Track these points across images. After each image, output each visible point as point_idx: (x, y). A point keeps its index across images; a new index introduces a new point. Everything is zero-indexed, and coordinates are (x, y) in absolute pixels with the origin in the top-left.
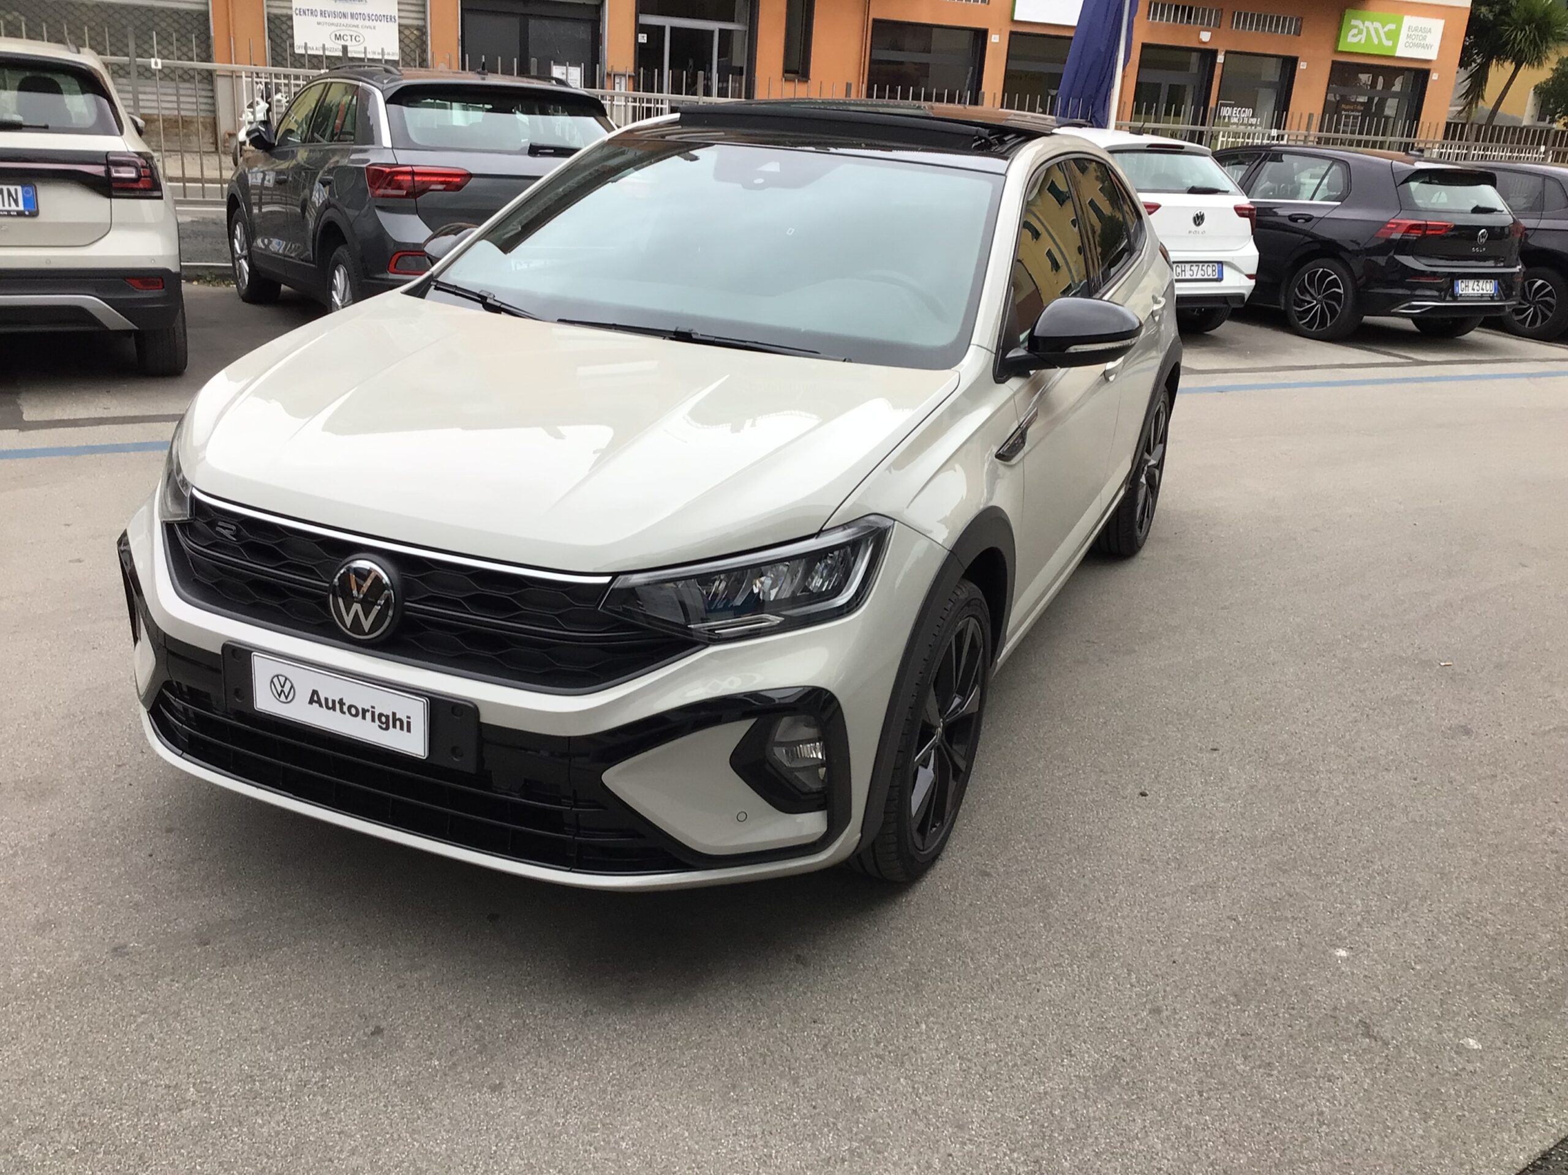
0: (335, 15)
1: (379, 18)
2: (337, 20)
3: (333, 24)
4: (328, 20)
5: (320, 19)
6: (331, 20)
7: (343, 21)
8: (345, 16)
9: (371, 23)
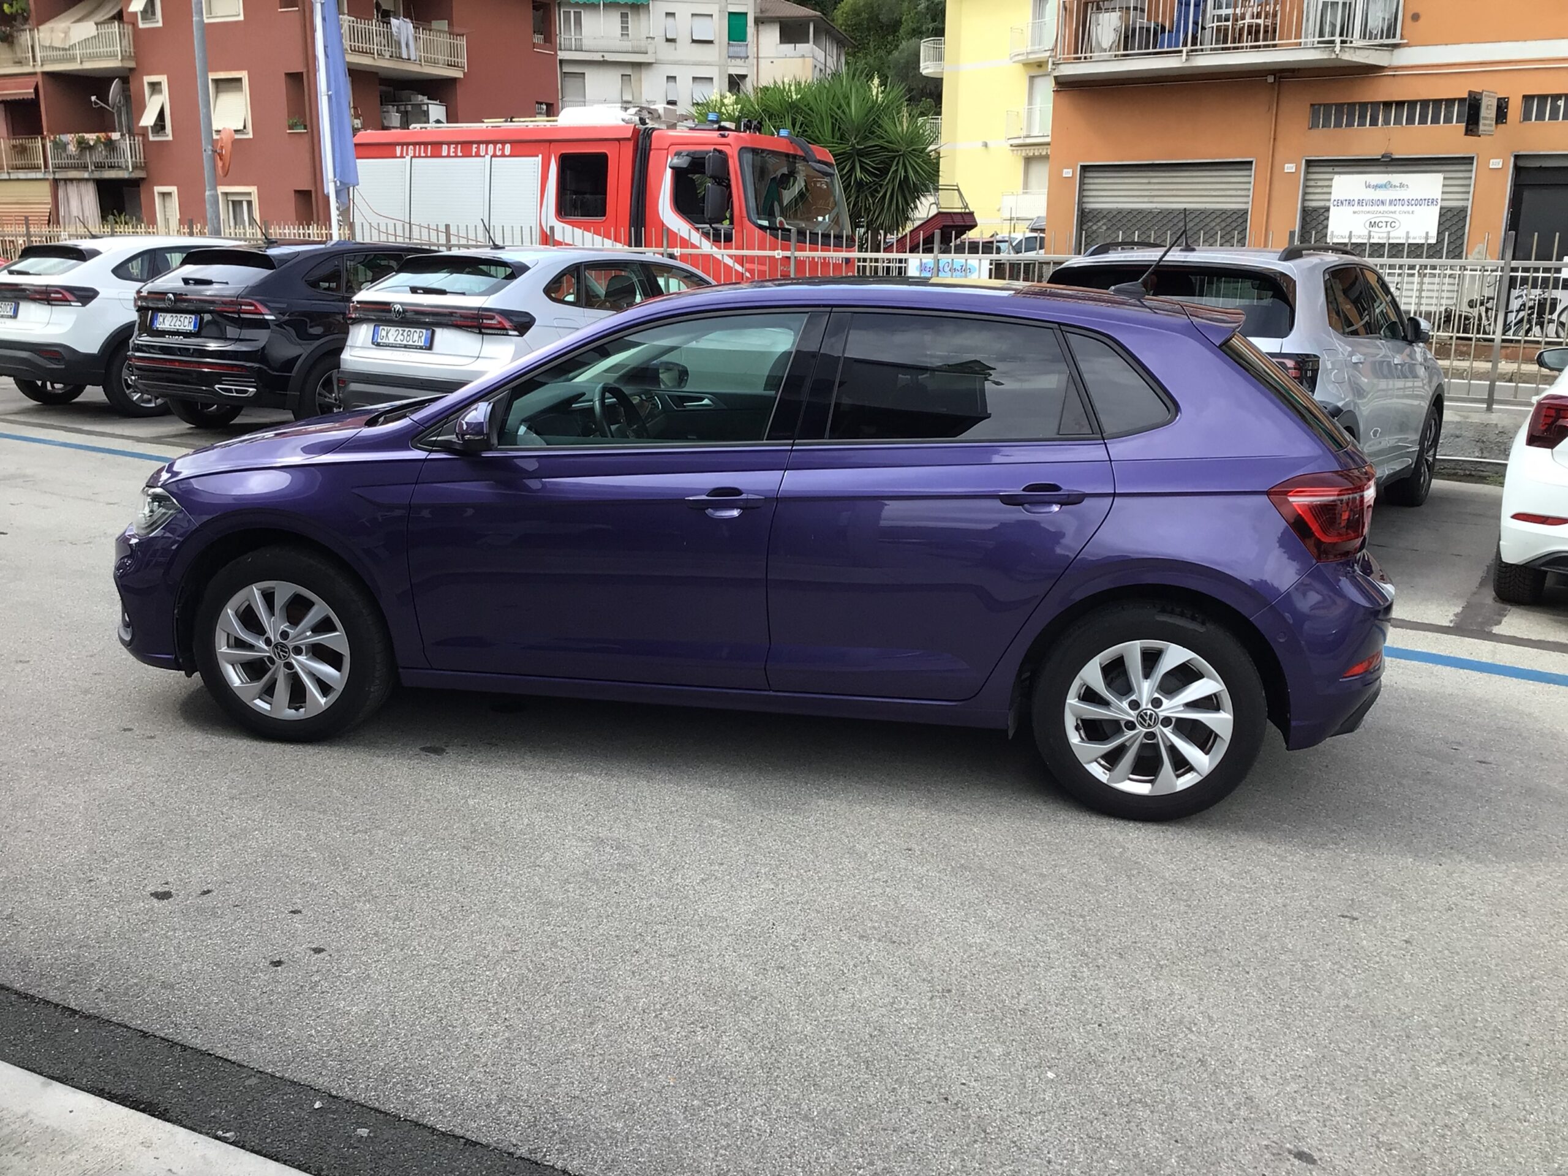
0: (1373, 203)
1: (1419, 202)
2: (1375, 208)
3: (1368, 212)
4: (1365, 208)
5: (1357, 208)
6: (1369, 208)
7: (1381, 208)
8: (1383, 203)
9: (1410, 208)
